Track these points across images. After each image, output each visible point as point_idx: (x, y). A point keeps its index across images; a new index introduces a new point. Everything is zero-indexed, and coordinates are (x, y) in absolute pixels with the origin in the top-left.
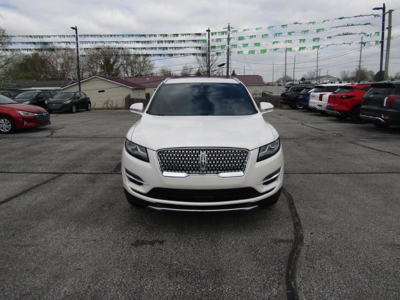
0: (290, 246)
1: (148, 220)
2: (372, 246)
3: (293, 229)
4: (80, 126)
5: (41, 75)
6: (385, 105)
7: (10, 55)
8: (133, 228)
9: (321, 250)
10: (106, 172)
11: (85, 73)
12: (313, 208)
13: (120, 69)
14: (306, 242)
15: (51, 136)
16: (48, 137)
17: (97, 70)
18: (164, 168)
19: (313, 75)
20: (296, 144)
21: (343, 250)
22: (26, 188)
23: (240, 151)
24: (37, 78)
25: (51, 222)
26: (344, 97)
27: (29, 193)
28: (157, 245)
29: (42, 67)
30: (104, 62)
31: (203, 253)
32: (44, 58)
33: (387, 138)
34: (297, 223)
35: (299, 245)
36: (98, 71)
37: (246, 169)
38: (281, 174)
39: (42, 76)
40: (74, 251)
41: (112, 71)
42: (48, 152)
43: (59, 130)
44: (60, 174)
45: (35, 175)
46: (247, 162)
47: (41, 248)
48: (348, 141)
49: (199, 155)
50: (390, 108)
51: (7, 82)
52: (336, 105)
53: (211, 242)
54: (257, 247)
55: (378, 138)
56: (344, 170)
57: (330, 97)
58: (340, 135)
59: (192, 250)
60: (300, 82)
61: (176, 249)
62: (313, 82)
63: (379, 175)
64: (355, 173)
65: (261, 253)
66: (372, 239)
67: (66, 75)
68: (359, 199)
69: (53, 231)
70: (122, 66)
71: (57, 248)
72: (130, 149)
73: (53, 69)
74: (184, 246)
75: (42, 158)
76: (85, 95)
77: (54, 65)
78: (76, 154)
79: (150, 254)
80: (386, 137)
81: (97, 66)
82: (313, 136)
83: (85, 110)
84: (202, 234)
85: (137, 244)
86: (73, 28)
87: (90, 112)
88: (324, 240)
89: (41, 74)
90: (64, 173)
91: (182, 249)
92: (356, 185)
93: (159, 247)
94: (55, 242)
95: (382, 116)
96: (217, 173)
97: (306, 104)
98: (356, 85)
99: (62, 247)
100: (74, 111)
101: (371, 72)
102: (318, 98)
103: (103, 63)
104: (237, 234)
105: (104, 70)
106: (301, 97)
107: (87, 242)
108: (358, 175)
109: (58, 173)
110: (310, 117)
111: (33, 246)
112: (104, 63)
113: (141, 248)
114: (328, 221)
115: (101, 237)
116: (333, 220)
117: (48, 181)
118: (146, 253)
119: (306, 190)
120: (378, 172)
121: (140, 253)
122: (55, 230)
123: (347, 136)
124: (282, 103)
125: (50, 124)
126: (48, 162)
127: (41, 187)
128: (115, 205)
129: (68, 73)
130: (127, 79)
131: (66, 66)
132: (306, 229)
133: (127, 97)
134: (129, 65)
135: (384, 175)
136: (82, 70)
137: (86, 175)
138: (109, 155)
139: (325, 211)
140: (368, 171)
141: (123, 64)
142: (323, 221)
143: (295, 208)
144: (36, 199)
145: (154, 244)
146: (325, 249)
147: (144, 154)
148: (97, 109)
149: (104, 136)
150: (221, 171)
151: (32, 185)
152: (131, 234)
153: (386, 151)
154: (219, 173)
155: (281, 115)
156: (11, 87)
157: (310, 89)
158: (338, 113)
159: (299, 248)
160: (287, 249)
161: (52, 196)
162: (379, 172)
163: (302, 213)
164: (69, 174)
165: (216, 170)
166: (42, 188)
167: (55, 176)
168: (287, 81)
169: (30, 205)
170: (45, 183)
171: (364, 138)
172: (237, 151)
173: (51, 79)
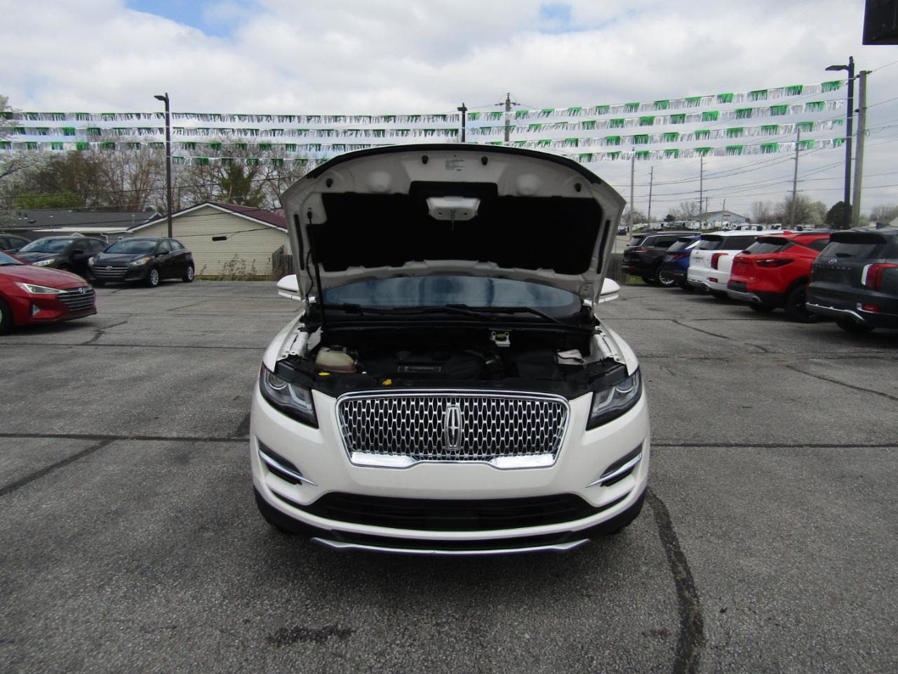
0: (673, 649)
1: (313, 570)
2: (878, 649)
3: (675, 598)
4: (164, 318)
5: (85, 201)
6: (864, 283)
7: (16, 155)
8: (274, 591)
9: (752, 661)
10: (216, 435)
11: (186, 197)
12: (719, 538)
13: (264, 190)
14: (711, 635)
15: (94, 343)
16: (86, 344)
17: (211, 190)
18: (354, 442)
19: (692, 210)
20: (665, 370)
21: (807, 660)
22: (17, 477)
23: (545, 403)
24: (77, 206)
25: (66, 573)
26: (768, 261)
27: (22, 489)
28: (332, 640)
29: (89, 182)
30: (228, 173)
31: (452, 667)
32: (95, 163)
33: (871, 358)
34: (683, 580)
35: (694, 643)
36: (215, 193)
37: (559, 447)
38: (644, 459)
39: (88, 201)
40: (116, 658)
41: (246, 195)
42: (83, 382)
43: (114, 328)
44: (106, 440)
45: (45, 441)
46: (562, 431)
47: (32, 649)
48: (784, 363)
49: (443, 413)
50: (876, 289)
51: (7, 213)
52: (752, 278)
53: (470, 633)
54: (588, 649)
55: (852, 357)
56: (784, 437)
57: (737, 261)
58: (763, 349)
59: (423, 660)
60: (662, 225)
61: (382, 654)
62: (692, 224)
63: (867, 450)
64: (811, 446)
65: (599, 667)
66: (876, 629)
67: (142, 200)
68: (829, 515)
69: (70, 597)
70: (268, 182)
71: (74, 651)
72: (271, 392)
73: (113, 187)
74: (402, 646)
75: (67, 397)
76: (182, 247)
77: (115, 178)
78: (148, 388)
79: (313, 668)
80: (868, 355)
81: (212, 181)
82: (701, 350)
83: (180, 280)
84: (447, 610)
85: (285, 637)
86: (160, 98)
87: (191, 286)
88: (756, 629)
89: (86, 197)
90: (115, 438)
91: (398, 656)
92: (815, 477)
93: (337, 648)
94: (70, 632)
95: (859, 306)
96: (488, 459)
97: (682, 275)
98: (795, 235)
99: (86, 646)
100: (155, 284)
101: (820, 206)
102: (709, 263)
103: (226, 176)
104: (536, 613)
105: (228, 191)
106: (670, 259)
107: (153, 631)
108: (817, 449)
109: (100, 437)
110: (691, 304)
111: (12, 642)
112: (229, 176)
113: (290, 650)
114: (761, 577)
115: (190, 619)
116: (773, 573)
117: (74, 458)
118: (303, 665)
119: (698, 490)
120: (864, 443)
121: (288, 667)
122: (74, 595)
123: (781, 353)
124: (625, 271)
125: (95, 313)
126: (78, 409)
127: (54, 474)
128: (232, 524)
129: (146, 197)
130: (277, 211)
131: (144, 181)
132: (707, 597)
133: (276, 252)
134: (285, 181)
135: (878, 450)
136: (179, 190)
137: (167, 443)
138: (227, 392)
139: (749, 548)
140: (840, 442)
141: (271, 177)
142: (747, 576)
143: (675, 538)
144: (37, 507)
145: (326, 638)
146: (760, 657)
147: (305, 407)
148: (207, 279)
149: (219, 345)
150: (498, 453)
151: (33, 468)
152: (267, 610)
153: (874, 390)
154: (492, 458)
155: (624, 300)
156: (14, 225)
157: (690, 241)
158: (756, 297)
159: (694, 653)
160: (664, 657)
161: (78, 498)
162: (867, 444)
163: (693, 553)
164: (126, 441)
165: (485, 450)
166: (56, 476)
167: (93, 444)
168: (635, 223)
169: (20, 524)
170: (65, 462)
171: (819, 358)
172: (537, 403)
173: (107, 210)
